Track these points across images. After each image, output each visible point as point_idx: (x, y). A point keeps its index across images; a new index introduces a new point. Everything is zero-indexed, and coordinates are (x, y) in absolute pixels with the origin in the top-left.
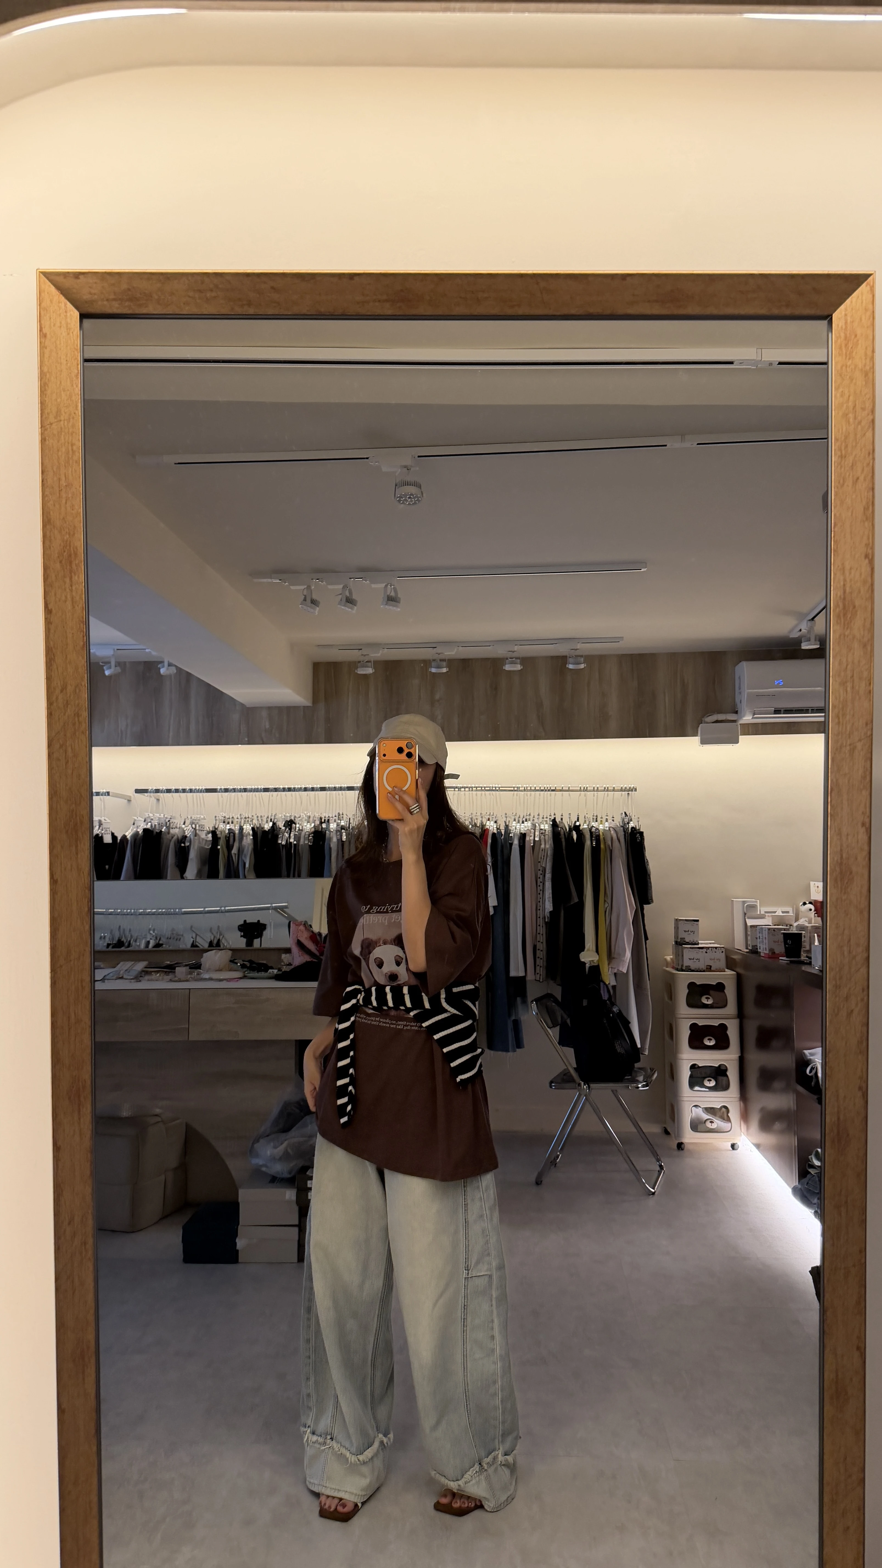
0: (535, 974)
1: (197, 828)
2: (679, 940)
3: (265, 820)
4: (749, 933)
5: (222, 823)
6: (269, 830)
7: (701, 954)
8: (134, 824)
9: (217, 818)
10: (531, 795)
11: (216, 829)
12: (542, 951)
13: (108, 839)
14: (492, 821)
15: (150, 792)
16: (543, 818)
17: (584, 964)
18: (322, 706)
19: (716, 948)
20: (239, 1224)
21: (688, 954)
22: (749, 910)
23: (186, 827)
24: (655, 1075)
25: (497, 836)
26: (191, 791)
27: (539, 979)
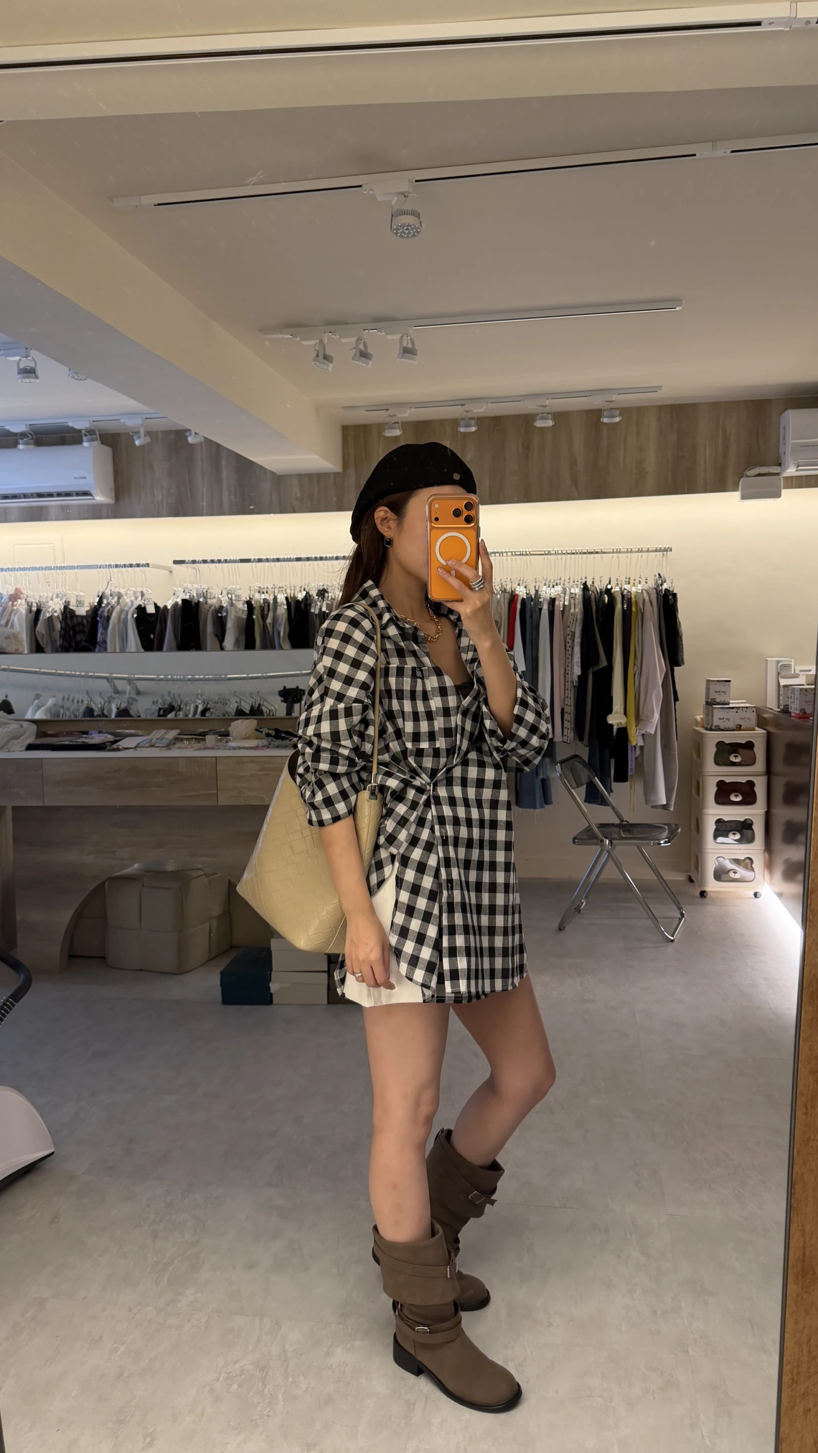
0: (563, 736)
1: (233, 598)
2: (709, 701)
3: (298, 589)
4: (781, 693)
5: (257, 593)
6: (302, 599)
7: (731, 715)
8: (174, 594)
9: (252, 588)
10: (562, 558)
11: (250, 599)
12: (569, 714)
13: (151, 610)
14: (522, 585)
15: (188, 563)
16: (574, 582)
17: (612, 726)
18: (352, 471)
19: (747, 708)
20: (271, 970)
21: (718, 715)
22: (783, 670)
23: (224, 597)
24: (679, 830)
25: (526, 601)
26: (226, 561)
27: (566, 741)
